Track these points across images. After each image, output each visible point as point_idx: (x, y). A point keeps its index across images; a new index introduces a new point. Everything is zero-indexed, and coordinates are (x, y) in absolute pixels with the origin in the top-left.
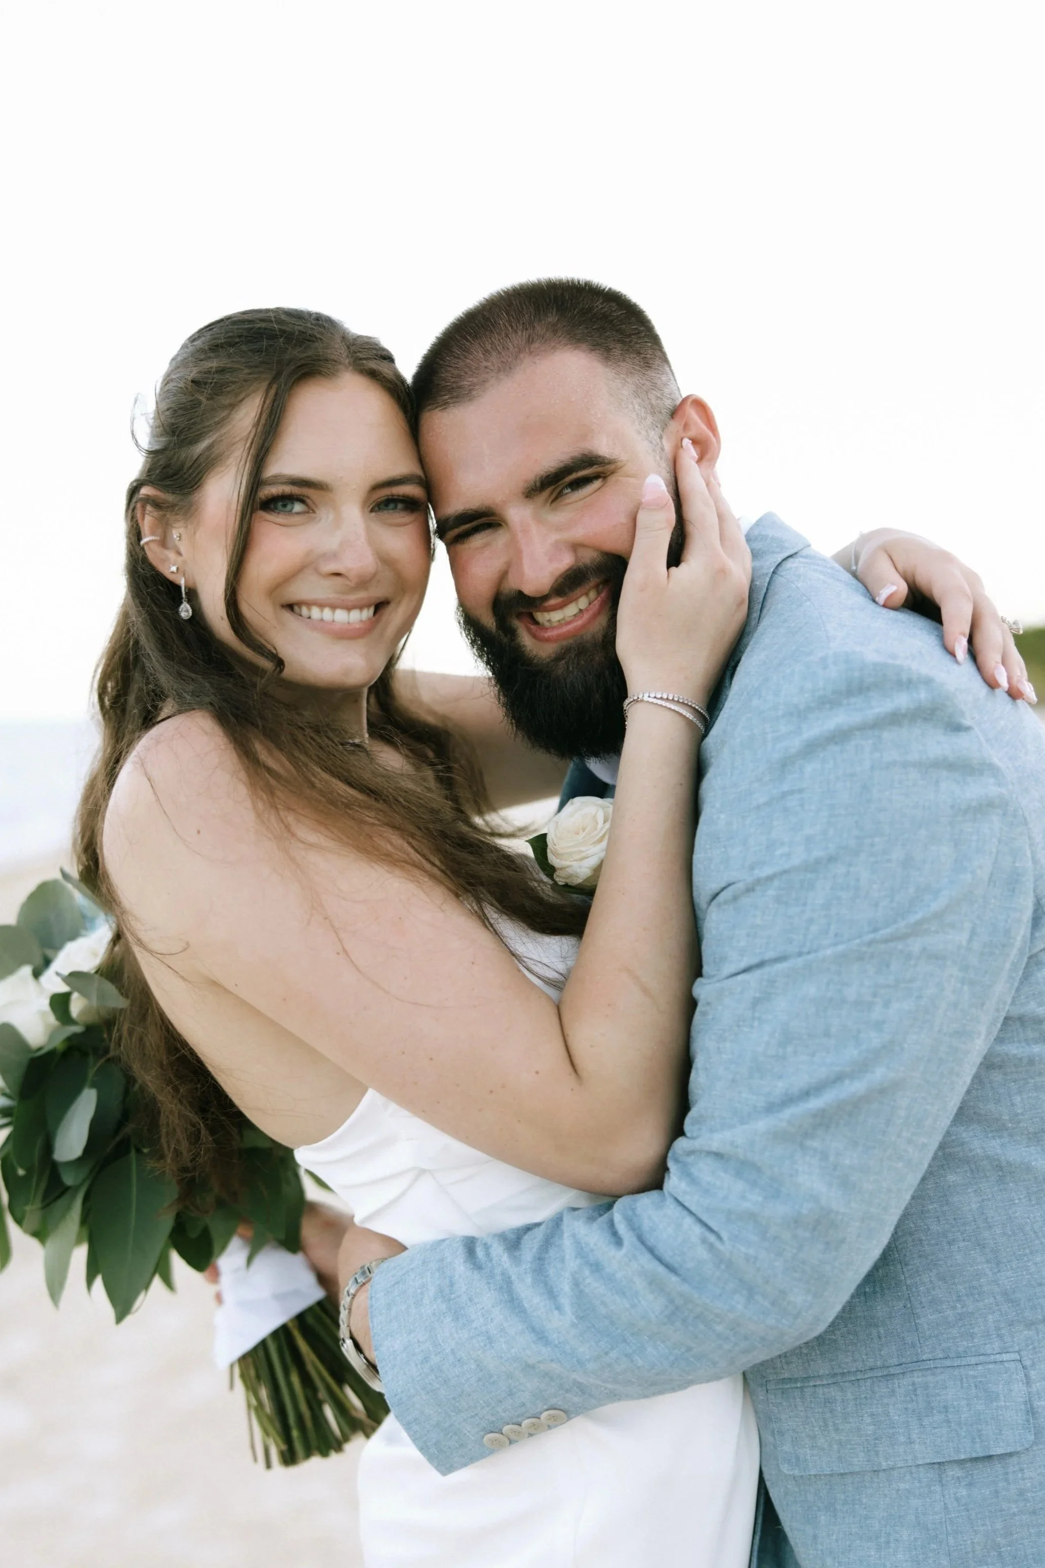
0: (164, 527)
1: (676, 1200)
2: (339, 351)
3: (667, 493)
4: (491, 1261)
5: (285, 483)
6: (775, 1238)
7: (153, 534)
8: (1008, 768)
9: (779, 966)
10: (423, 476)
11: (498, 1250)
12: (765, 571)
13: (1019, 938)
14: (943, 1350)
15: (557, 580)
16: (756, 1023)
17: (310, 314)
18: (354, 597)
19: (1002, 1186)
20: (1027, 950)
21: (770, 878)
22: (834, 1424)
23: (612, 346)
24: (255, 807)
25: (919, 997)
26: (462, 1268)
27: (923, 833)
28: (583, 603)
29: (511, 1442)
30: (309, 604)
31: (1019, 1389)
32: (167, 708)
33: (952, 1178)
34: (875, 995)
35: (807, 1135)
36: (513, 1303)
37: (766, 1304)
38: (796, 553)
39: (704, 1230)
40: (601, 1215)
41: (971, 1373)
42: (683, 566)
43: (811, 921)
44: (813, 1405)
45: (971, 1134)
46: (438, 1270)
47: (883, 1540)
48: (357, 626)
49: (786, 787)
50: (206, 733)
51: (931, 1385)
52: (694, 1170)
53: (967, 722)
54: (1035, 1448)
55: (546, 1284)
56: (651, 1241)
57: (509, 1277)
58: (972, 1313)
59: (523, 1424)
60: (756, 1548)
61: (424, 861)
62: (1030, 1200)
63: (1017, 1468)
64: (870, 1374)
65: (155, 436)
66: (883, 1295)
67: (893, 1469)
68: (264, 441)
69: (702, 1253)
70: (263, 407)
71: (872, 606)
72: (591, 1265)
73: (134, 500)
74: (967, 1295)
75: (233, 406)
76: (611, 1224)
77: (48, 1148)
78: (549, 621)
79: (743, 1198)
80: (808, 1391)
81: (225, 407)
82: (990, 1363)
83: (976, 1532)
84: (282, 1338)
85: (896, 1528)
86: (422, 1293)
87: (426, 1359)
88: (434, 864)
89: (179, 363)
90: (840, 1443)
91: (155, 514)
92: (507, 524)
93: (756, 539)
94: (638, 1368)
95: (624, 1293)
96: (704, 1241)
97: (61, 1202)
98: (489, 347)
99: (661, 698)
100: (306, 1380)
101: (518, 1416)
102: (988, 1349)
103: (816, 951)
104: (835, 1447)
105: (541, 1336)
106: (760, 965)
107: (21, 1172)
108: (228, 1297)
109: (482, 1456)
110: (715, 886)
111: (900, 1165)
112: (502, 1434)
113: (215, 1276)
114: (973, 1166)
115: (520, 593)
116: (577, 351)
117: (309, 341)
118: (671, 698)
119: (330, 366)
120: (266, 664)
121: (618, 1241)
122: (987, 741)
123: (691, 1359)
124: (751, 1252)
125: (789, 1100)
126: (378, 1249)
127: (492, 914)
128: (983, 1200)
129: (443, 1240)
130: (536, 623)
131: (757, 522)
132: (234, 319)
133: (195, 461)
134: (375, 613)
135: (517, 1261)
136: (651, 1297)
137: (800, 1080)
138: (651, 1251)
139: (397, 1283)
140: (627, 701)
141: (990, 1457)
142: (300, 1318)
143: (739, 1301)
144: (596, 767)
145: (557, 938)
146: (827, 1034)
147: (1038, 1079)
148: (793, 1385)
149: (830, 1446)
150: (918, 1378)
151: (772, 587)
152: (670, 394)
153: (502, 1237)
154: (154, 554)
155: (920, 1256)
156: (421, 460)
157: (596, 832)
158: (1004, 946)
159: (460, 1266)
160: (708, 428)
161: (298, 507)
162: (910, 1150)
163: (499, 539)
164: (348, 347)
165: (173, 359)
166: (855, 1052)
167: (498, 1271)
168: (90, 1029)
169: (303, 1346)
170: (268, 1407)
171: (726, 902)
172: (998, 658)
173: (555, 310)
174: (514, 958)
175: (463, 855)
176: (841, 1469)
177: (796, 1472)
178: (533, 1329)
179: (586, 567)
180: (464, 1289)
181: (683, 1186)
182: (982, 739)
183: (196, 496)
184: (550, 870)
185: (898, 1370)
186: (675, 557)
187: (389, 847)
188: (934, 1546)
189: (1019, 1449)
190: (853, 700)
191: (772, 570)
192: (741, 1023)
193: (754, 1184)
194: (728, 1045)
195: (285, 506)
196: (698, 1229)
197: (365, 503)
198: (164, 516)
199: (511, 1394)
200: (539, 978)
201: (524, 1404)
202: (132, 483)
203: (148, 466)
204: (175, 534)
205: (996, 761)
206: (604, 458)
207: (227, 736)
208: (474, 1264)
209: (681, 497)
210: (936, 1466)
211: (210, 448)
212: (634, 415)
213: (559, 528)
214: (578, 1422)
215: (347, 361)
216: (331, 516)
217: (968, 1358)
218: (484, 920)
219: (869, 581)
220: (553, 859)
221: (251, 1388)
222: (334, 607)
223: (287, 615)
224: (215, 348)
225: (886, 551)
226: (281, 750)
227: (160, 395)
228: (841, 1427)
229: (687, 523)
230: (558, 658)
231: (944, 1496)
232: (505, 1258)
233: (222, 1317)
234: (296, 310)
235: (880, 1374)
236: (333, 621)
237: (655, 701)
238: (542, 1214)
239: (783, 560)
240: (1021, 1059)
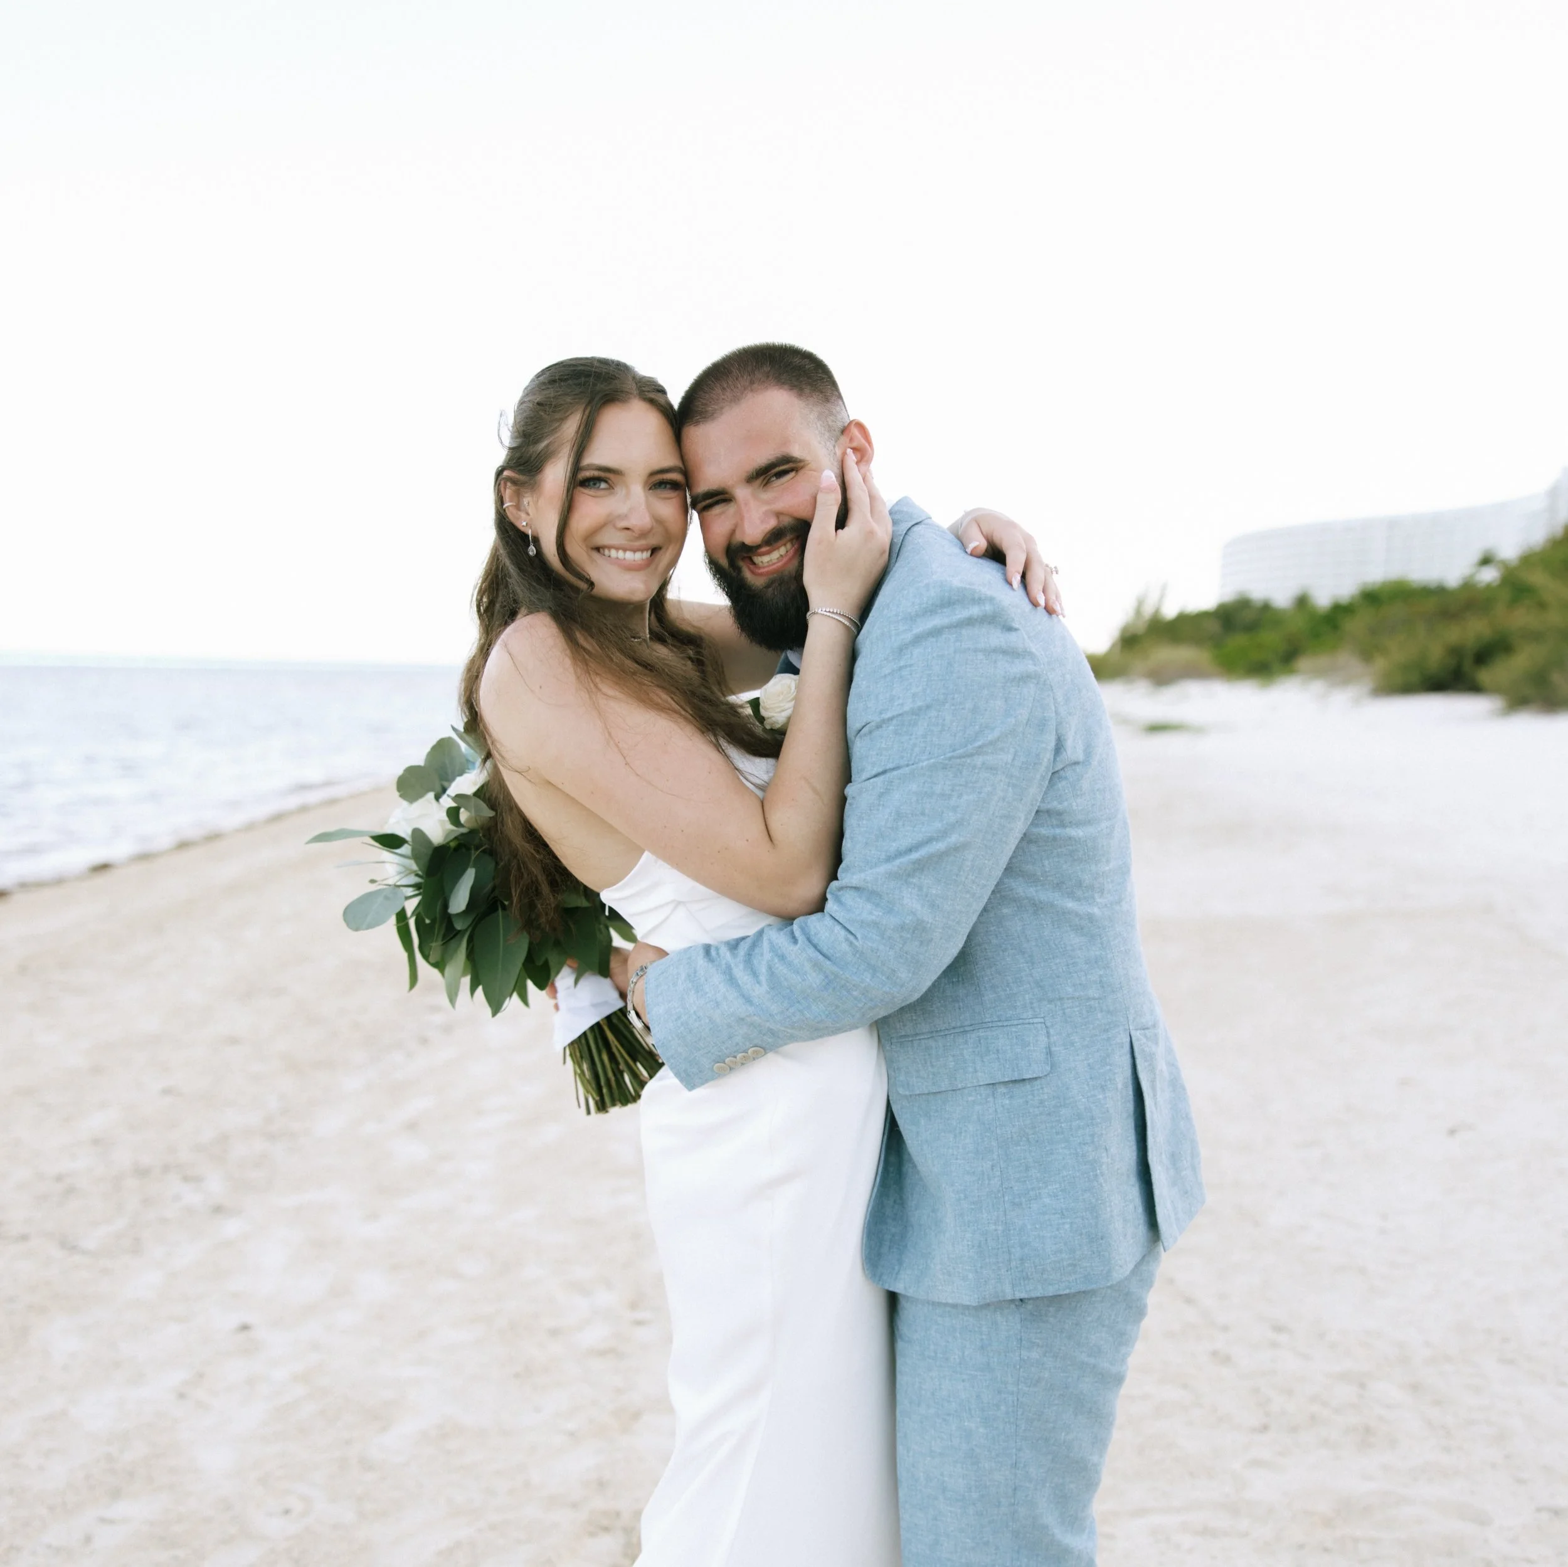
0: (518, 495)
1: (831, 916)
2: (631, 386)
3: (836, 483)
4: (719, 957)
5: (593, 469)
6: (890, 938)
7: (511, 501)
8: (1042, 655)
9: (895, 773)
10: (683, 468)
11: (725, 952)
12: (900, 533)
13: (1045, 760)
14: (998, 1017)
15: (766, 535)
16: (881, 808)
17: (613, 361)
18: (638, 544)
19: (1036, 917)
20: (1051, 768)
21: (891, 719)
22: (931, 1062)
23: (804, 386)
24: (576, 672)
25: (980, 793)
26: (702, 962)
27: (986, 692)
28: (783, 550)
29: (731, 1069)
30: (609, 547)
31: (1043, 1040)
32: (523, 611)
33: (1005, 911)
34: (953, 791)
35: (909, 875)
36: (732, 980)
37: (884, 978)
38: (920, 522)
39: (847, 933)
40: (786, 928)
41: (1014, 1030)
42: (846, 529)
43: (915, 745)
44: (918, 1051)
45: (1017, 883)
46: (688, 964)
47: (957, 1131)
48: (639, 563)
49: (902, 663)
50: (546, 626)
51: (990, 1037)
52: (843, 899)
53: (1016, 625)
54: (1051, 1075)
55: (752, 969)
56: (815, 941)
57: (730, 966)
58: (1016, 994)
59: (738, 1057)
60: (884, 1142)
61: (681, 710)
62: (1053, 925)
63: (1039, 1087)
64: (952, 1031)
65: (513, 438)
66: (963, 983)
67: (964, 1088)
68: (583, 441)
69: (845, 947)
70: (581, 421)
71: (963, 554)
72: (779, 957)
73: (499, 479)
74: (1013, 983)
75: (563, 420)
76: (792, 933)
77: (446, 906)
78: (762, 562)
79: (871, 913)
80: (916, 1043)
81: (557, 420)
82: (1026, 1024)
83: (1014, 1126)
84: (596, 1030)
85: (966, 1124)
86: (677, 978)
87: (679, 1018)
88: (687, 711)
89: (529, 392)
90: (934, 1074)
91: (514, 488)
92: (736, 502)
93: (896, 513)
94: (807, 1019)
95: (798, 973)
96: (847, 940)
97: (453, 944)
98: (725, 386)
99: (829, 612)
100: (612, 1058)
101: (735, 1052)
102: (1025, 1016)
103: (917, 763)
104: (931, 1076)
105: (748, 1000)
106: (884, 772)
107: (428, 921)
108: (562, 1006)
109: (713, 1079)
110: (858, 726)
111: (968, 896)
112: (725, 1063)
113: (554, 993)
114: (1018, 904)
115: (743, 544)
116: (781, 390)
117: (612, 379)
118: (835, 612)
119: (624, 395)
120: (583, 586)
121: (795, 940)
122: (1029, 637)
123: (839, 1013)
124: (874, 945)
125: (900, 854)
126: (651, 955)
127: (724, 744)
128: (1025, 925)
129: (691, 947)
130: (754, 564)
131: (897, 502)
132: (564, 364)
133: (539, 454)
134: (651, 556)
135: (734, 956)
136: (814, 974)
137: (905, 842)
138: (815, 947)
139: (663, 973)
140: (808, 614)
141: (1024, 1080)
142: (608, 1018)
143: (867, 977)
144: (792, 656)
145: (764, 760)
146: (923, 814)
147: (1059, 850)
148: (907, 1039)
149: (928, 1075)
150: (981, 1033)
151: (904, 543)
152: (842, 419)
153: (728, 943)
154: (512, 514)
155: (985, 959)
156: (682, 457)
157: (790, 695)
158: (1035, 764)
159: (701, 962)
160: (864, 439)
161: (603, 485)
162: (974, 887)
163: (731, 509)
164: (636, 384)
165: (525, 389)
166: (940, 825)
167: (724, 962)
168: (472, 832)
169: (610, 1036)
170: (587, 1074)
171: (865, 735)
172: (1041, 588)
173: (768, 363)
174: (736, 771)
175: (705, 707)
176: (935, 1089)
177: (907, 1093)
178: (743, 996)
179: (785, 528)
180: (702, 974)
181: (835, 907)
182: (1026, 637)
183: (539, 477)
184: (762, 720)
185: (971, 1028)
186: (841, 522)
187: (660, 701)
188: (988, 1134)
189: (1041, 1076)
190: (945, 610)
191: (905, 532)
192: (872, 808)
193: (877, 905)
194: (864, 822)
195: (595, 484)
196: (843, 932)
197: (646, 483)
198: (519, 490)
199: (730, 1038)
200: (752, 783)
201: (737, 1044)
202: (498, 468)
203: (508, 457)
204: (525, 501)
205: (1034, 650)
206: (797, 458)
207: (559, 629)
208: (710, 959)
209: (847, 484)
210: (991, 1086)
211: (547, 446)
212: (817, 432)
213: (767, 503)
214: (770, 1055)
215: (635, 392)
216: (624, 492)
217: (1012, 1021)
218: (718, 747)
219: (964, 540)
220: (763, 712)
221: (577, 1062)
222: (625, 550)
223: (595, 555)
224: (552, 382)
225: (976, 521)
226: (593, 638)
227: (517, 411)
228: (934, 1064)
229: (849, 501)
230: (768, 586)
231: (995, 1104)
232: (728, 954)
233: (558, 1019)
234: (605, 359)
235: (959, 1031)
236: (625, 559)
237: (825, 613)
238: (751, 931)
239: (913, 526)
240: (1048, 837)
